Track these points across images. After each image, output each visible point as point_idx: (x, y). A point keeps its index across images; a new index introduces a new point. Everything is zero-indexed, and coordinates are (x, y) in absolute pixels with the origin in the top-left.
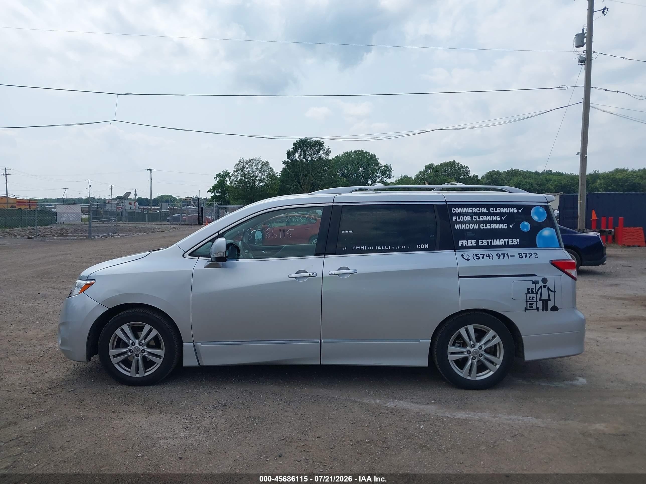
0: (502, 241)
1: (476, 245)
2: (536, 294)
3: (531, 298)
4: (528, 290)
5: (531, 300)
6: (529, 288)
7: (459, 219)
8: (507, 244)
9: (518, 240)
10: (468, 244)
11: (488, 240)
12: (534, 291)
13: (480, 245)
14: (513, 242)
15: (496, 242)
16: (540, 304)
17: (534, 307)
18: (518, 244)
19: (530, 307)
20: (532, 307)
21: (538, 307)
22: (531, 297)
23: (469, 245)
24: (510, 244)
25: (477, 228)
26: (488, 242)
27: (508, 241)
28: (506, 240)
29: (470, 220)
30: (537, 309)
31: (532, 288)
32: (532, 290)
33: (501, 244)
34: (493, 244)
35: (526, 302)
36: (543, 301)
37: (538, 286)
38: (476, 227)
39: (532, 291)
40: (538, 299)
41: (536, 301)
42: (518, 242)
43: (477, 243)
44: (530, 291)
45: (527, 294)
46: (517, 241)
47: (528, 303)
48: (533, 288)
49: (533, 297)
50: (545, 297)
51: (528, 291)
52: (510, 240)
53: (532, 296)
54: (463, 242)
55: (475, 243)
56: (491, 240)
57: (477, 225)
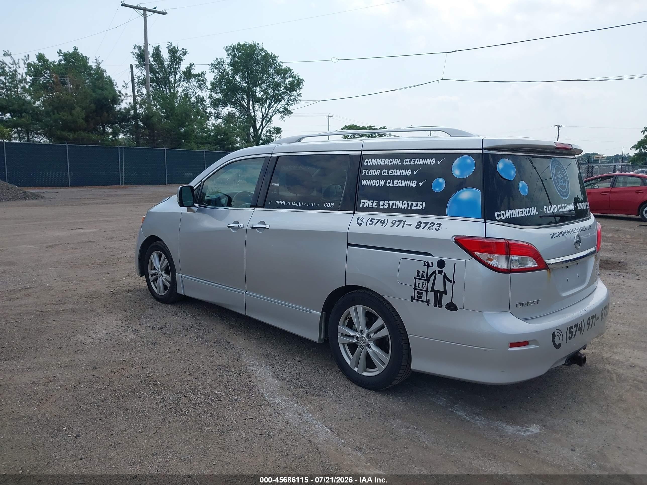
0: (405, 204)
1: (376, 207)
2: (428, 281)
3: (420, 286)
4: (418, 273)
5: (420, 287)
6: (420, 271)
7: (368, 173)
8: (409, 208)
9: (424, 203)
10: (368, 205)
11: (390, 202)
12: (425, 275)
13: (381, 207)
14: (417, 206)
15: (399, 205)
16: (431, 296)
17: (424, 299)
18: (423, 208)
19: (418, 297)
20: (421, 298)
21: (429, 300)
22: (420, 284)
23: (370, 206)
24: (413, 208)
25: (383, 185)
26: (389, 204)
27: (412, 204)
28: (410, 203)
29: (379, 175)
30: (428, 302)
31: (422, 272)
32: (422, 274)
33: (403, 208)
34: (394, 207)
35: (414, 288)
36: (436, 292)
37: (431, 270)
38: (382, 183)
39: (423, 276)
40: (429, 289)
41: (427, 291)
42: (424, 206)
43: (378, 204)
44: (420, 274)
45: (415, 278)
46: (422, 205)
47: (416, 291)
48: (424, 272)
49: (423, 284)
50: (439, 287)
51: (418, 275)
52: (415, 203)
53: (421, 282)
54: (364, 203)
55: (376, 204)
56: (393, 202)
57: (384, 181)
